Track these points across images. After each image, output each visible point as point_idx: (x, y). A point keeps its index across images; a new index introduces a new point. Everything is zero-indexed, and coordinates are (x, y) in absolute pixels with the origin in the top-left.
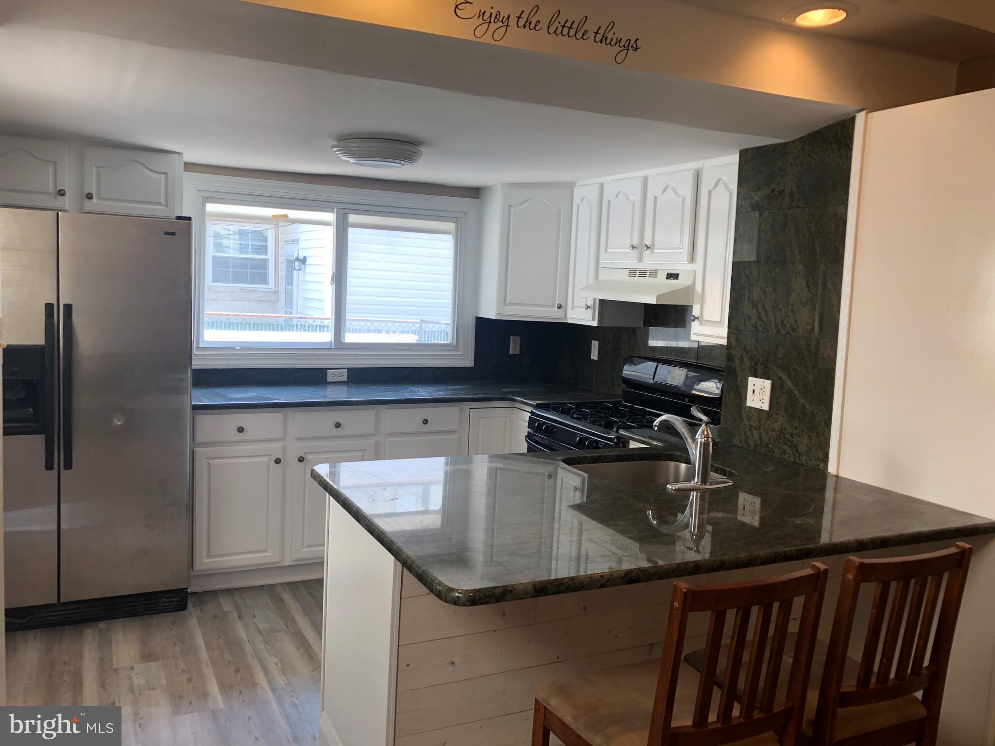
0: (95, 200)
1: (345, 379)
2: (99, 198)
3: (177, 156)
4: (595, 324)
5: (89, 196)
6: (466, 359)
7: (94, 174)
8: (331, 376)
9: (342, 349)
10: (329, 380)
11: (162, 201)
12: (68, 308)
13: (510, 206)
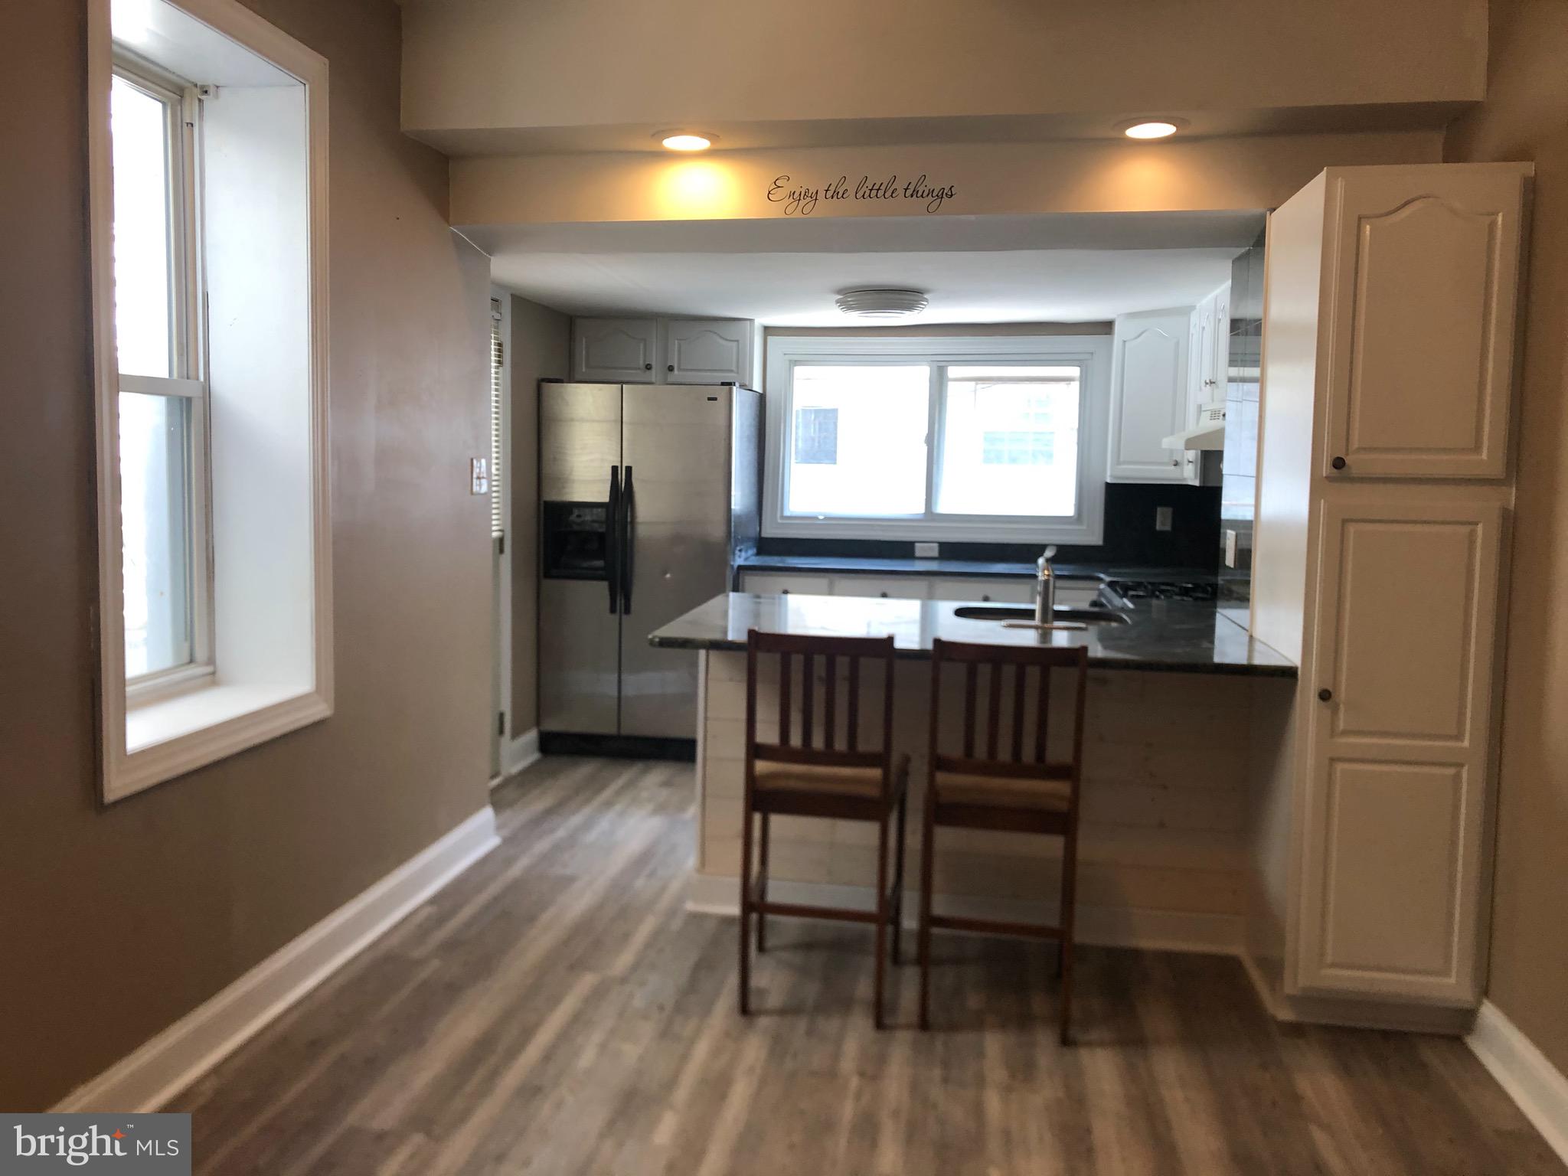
0: (676, 371)
1: (936, 554)
2: (680, 369)
3: (748, 322)
4: (1197, 483)
5: (671, 369)
6: (1093, 535)
7: (676, 346)
8: (919, 550)
9: (933, 520)
10: (918, 554)
11: (734, 368)
12: (629, 469)
13: (1125, 342)
